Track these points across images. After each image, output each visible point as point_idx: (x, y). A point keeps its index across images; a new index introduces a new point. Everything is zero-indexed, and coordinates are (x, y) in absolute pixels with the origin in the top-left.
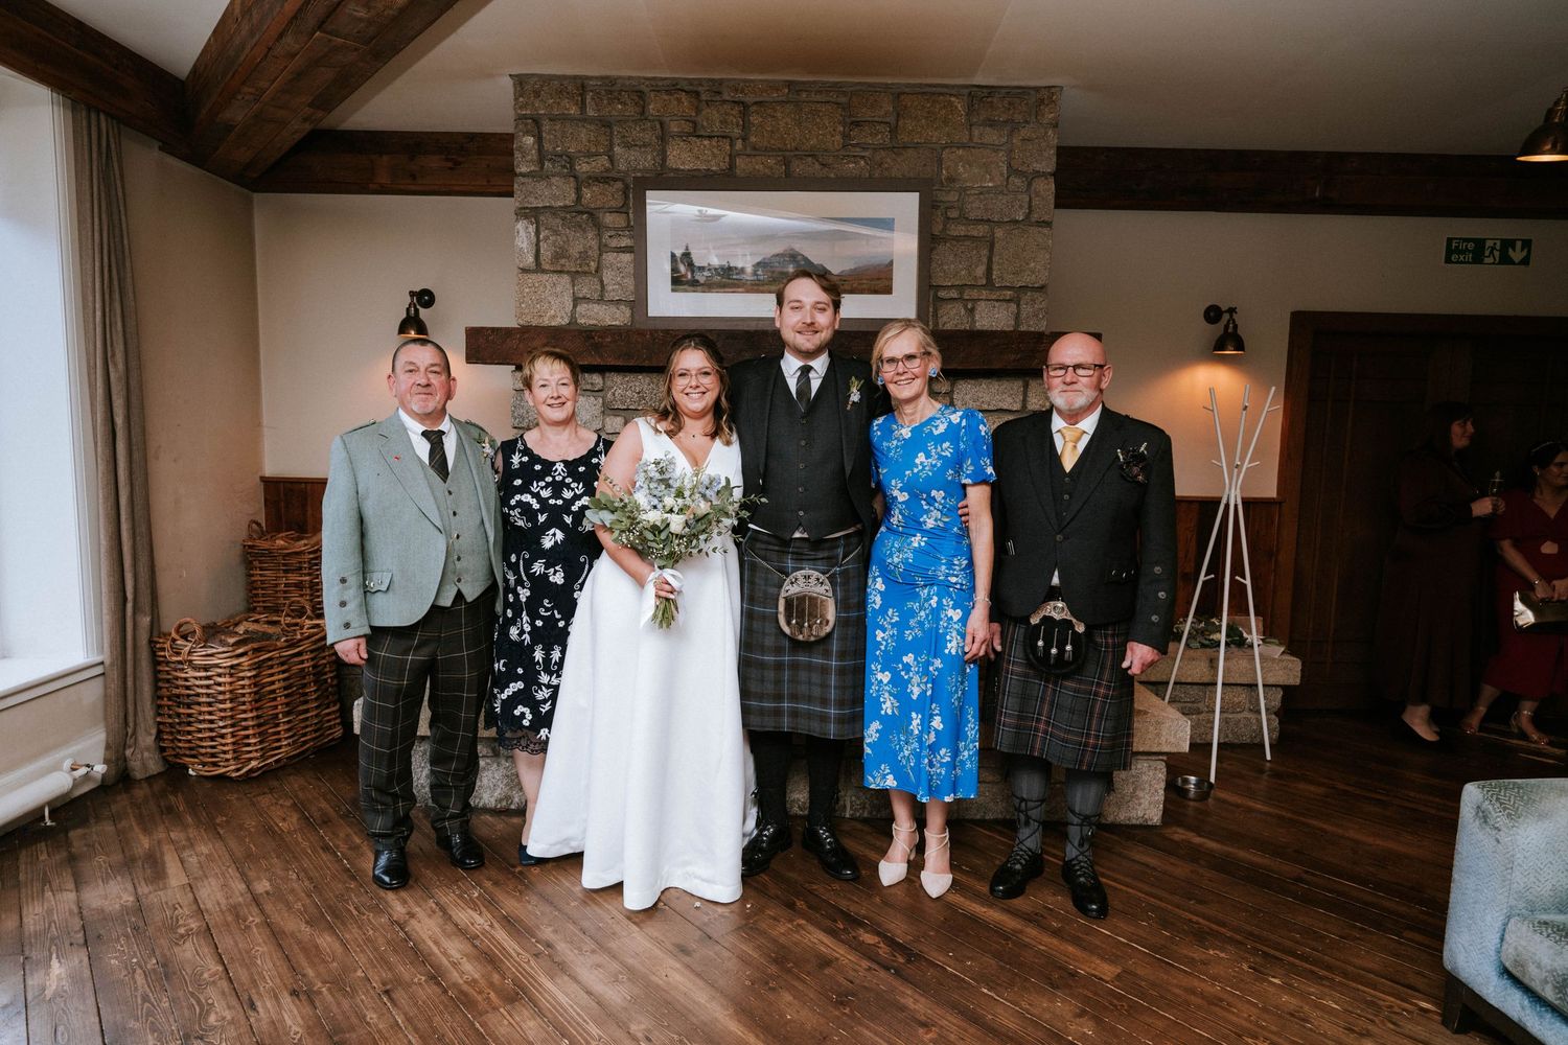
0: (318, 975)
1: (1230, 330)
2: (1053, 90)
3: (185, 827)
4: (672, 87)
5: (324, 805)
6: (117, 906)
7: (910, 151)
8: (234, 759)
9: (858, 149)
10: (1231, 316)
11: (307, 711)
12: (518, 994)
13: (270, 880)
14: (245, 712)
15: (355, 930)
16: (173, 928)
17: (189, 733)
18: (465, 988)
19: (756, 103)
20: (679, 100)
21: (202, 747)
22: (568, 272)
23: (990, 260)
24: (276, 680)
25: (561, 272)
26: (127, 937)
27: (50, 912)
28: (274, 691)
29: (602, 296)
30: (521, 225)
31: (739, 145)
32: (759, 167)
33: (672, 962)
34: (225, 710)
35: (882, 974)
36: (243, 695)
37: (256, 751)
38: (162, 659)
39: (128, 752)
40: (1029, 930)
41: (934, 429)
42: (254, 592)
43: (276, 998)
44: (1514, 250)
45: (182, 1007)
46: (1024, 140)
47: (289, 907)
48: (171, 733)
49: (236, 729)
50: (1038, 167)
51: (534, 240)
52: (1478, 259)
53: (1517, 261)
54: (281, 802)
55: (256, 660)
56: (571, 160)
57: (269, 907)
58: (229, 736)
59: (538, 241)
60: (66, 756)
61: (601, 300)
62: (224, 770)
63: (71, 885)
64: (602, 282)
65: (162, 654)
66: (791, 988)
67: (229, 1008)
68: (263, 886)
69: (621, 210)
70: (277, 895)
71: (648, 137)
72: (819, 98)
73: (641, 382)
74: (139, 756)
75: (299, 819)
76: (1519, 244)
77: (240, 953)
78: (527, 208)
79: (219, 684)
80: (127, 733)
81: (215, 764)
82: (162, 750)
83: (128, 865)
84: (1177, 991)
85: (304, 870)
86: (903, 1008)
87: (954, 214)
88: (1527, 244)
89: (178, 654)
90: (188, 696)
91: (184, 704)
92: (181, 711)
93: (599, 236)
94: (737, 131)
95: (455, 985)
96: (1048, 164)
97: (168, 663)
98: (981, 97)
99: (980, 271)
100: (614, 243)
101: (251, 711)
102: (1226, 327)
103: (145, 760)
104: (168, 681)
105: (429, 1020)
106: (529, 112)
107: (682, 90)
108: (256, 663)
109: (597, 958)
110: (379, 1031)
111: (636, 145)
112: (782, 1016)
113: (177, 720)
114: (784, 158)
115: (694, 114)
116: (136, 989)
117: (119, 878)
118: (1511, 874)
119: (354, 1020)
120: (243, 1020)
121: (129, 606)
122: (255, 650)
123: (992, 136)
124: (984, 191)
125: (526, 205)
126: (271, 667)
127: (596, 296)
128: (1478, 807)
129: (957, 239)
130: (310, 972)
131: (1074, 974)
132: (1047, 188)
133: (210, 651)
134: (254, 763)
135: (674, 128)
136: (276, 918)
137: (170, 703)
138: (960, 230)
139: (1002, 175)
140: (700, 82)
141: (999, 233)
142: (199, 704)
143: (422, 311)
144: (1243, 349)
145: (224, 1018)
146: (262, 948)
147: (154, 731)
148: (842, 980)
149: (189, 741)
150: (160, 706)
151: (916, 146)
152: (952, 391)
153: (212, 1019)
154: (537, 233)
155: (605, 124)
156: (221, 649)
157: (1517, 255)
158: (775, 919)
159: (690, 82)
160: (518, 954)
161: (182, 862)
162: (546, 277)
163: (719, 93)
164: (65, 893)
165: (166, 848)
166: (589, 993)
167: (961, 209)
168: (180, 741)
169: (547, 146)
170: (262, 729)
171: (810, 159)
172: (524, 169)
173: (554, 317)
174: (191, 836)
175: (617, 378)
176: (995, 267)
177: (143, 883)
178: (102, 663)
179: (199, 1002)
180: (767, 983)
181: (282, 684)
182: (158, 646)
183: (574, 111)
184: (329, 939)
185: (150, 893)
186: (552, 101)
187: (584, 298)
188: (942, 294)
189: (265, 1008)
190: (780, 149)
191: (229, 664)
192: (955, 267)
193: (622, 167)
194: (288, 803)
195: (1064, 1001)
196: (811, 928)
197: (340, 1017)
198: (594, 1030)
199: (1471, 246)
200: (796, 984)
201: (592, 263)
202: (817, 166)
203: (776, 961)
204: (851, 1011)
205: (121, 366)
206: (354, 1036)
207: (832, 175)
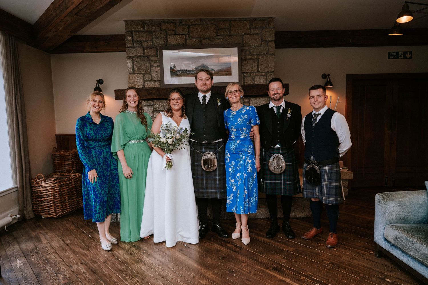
0: (87, 260)
1: (329, 81)
2: (273, 18)
3: (44, 230)
4: (169, 22)
5: (81, 223)
6: (30, 248)
7: (234, 36)
8: (55, 212)
9: (220, 36)
10: (329, 77)
11: (74, 199)
12: (139, 261)
13: (70, 240)
14: (57, 199)
15: (95, 250)
16: (47, 251)
17: (42, 206)
18: (126, 260)
19: (192, 25)
20: (170, 25)
21: (46, 209)
22: (142, 73)
23: (258, 65)
24: (65, 190)
25: (140, 73)
26: (35, 254)
27: (13, 250)
28: (65, 193)
29: (151, 79)
30: (128, 61)
31: (187, 37)
32: (194, 42)
33: (178, 253)
34: (51, 199)
35: (233, 253)
36: (57, 194)
37: (61, 210)
38: (33, 186)
39: (25, 212)
40: (272, 242)
41: (242, 111)
42: (56, 167)
43: (77, 265)
44: (407, 54)
45: (53, 268)
46: (265, 32)
47: (76, 246)
48: (36, 206)
49: (55, 204)
50: (270, 39)
51: (132, 65)
52: (397, 57)
53: (408, 57)
54: (69, 223)
55: (60, 184)
56: (141, 43)
57: (71, 246)
58: (53, 206)
59: (133, 65)
60: (9, 213)
61: (151, 81)
62: (51, 216)
63: (17, 244)
64: (151, 75)
65: (33, 184)
66: (209, 257)
67: (65, 267)
68: (68, 242)
69: (156, 56)
70: (72, 243)
71: (162, 35)
72: (209, 23)
73: (164, 103)
74: (28, 213)
75: (75, 227)
76: (408, 53)
77: (66, 256)
78: (130, 56)
79: (50, 192)
80: (24, 207)
81: (49, 214)
82: (34, 211)
83: (31, 239)
84: (309, 253)
85: (79, 238)
86: (238, 259)
87: (247, 53)
88: (411, 53)
89: (38, 184)
90: (41, 195)
91: (40, 198)
92: (39, 200)
93: (150, 63)
94: (187, 33)
95: (123, 260)
96: (272, 38)
97: (35, 187)
98: (253, 21)
99: (255, 68)
100: (154, 65)
101: (59, 199)
102: (327, 80)
103: (29, 214)
104: (35, 192)
105: (117, 267)
106: (129, 30)
107: (171, 22)
108: (59, 185)
109: (159, 253)
110: (105, 270)
111: (159, 38)
112: (207, 262)
113: (38, 202)
114: (200, 40)
115: (175, 29)
116: (41, 265)
117: (29, 242)
118: (385, 214)
119: (98, 268)
120: (70, 270)
121: (24, 171)
122: (59, 182)
123: (257, 31)
124: (255, 46)
125: (129, 55)
126: (64, 186)
127: (150, 79)
128: (378, 199)
129: (249, 59)
130: (85, 259)
131: (283, 250)
132: (273, 44)
133: (47, 182)
134: (60, 213)
135: (170, 33)
136: (73, 248)
137: (36, 198)
138: (250, 57)
139: (260, 42)
140: (176, 20)
141: (260, 57)
142: (44, 197)
143: (100, 86)
144: (332, 86)
145: (65, 269)
146: (71, 255)
147: (31, 206)
148: (223, 254)
149: (42, 208)
150: (33, 199)
151: (236, 35)
152: (249, 101)
153: (62, 270)
154: (133, 63)
155: (151, 32)
156: (50, 182)
157: (408, 56)
158: (206, 243)
159: (174, 20)
160: (138, 253)
161: (45, 237)
162: (136, 75)
163: (181, 23)
164: (15, 246)
165: (40, 235)
166: (157, 260)
167: (249, 52)
168: (39, 208)
169: (135, 39)
170: (62, 204)
171: (207, 39)
172: (128, 46)
173: (138, 86)
174: (46, 232)
175: (157, 102)
176: (259, 67)
177: (36, 242)
178: (17, 187)
179: (57, 266)
180: (203, 256)
181: (67, 191)
182: (32, 182)
183: (142, 29)
184: (88, 252)
185: (38, 245)
186: (135, 27)
187: (147, 80)
188: (245, 75)
189: (75, 267)
190: (199, 37)
191: (52, 186)
192: (249, 67)
193: (156, 44)
194: (71, 223)
195: (279, 256)
196: (214, 244)
197: (94, 268)
198: (159, 267)
199: (395, 54)
200: (211, 256)
201: (148, 71)
202: (209, 41)
203: (206, 251)
204: (225, 260)
205: (20, 105)
206: (99, 271)
207: (214, 44)
